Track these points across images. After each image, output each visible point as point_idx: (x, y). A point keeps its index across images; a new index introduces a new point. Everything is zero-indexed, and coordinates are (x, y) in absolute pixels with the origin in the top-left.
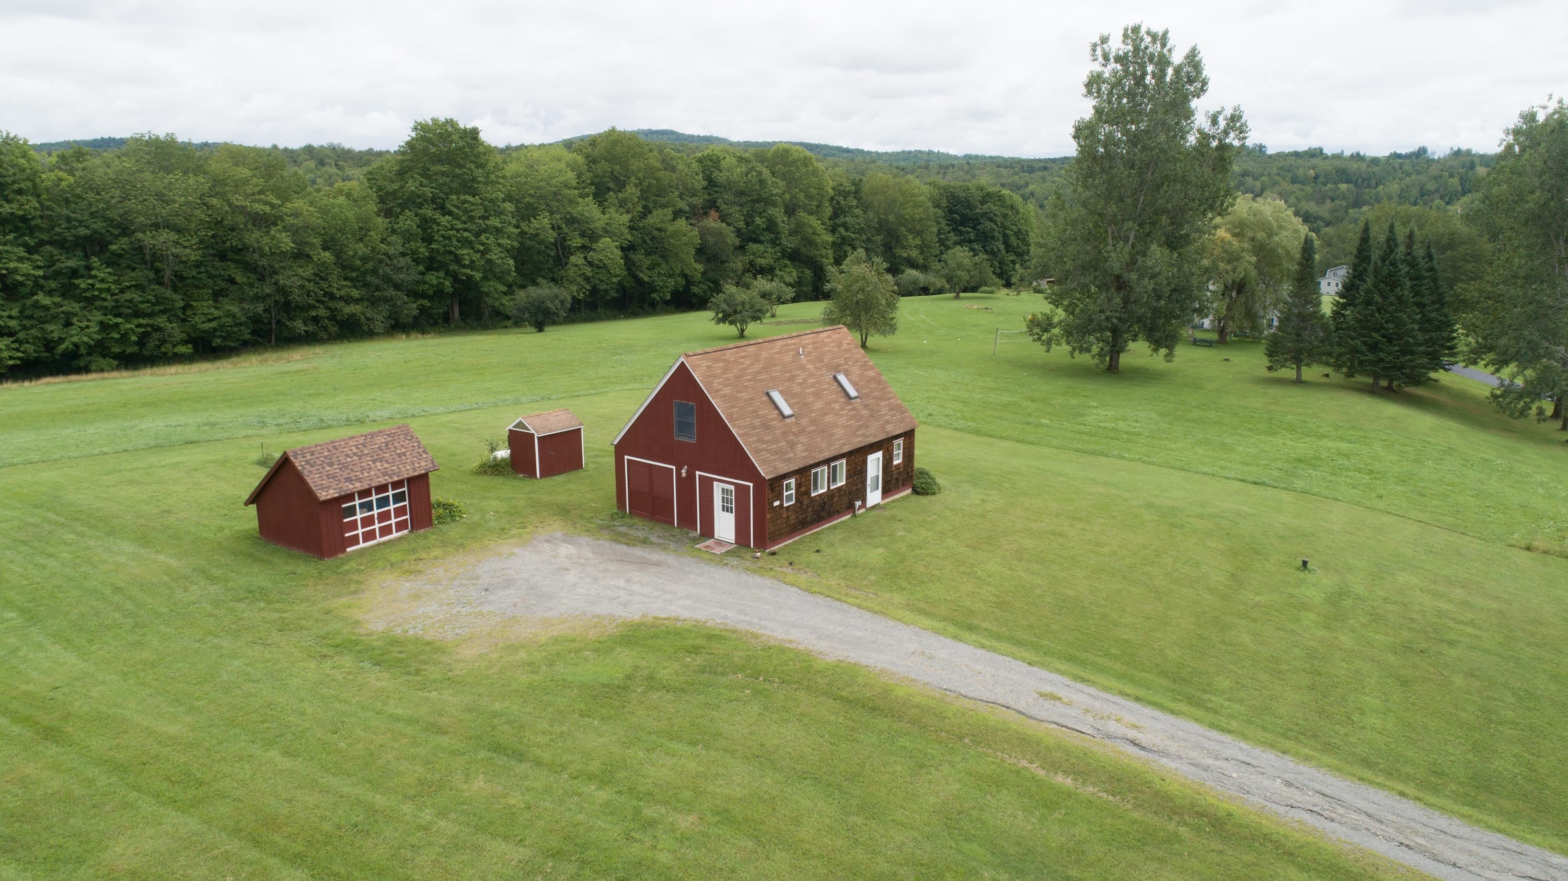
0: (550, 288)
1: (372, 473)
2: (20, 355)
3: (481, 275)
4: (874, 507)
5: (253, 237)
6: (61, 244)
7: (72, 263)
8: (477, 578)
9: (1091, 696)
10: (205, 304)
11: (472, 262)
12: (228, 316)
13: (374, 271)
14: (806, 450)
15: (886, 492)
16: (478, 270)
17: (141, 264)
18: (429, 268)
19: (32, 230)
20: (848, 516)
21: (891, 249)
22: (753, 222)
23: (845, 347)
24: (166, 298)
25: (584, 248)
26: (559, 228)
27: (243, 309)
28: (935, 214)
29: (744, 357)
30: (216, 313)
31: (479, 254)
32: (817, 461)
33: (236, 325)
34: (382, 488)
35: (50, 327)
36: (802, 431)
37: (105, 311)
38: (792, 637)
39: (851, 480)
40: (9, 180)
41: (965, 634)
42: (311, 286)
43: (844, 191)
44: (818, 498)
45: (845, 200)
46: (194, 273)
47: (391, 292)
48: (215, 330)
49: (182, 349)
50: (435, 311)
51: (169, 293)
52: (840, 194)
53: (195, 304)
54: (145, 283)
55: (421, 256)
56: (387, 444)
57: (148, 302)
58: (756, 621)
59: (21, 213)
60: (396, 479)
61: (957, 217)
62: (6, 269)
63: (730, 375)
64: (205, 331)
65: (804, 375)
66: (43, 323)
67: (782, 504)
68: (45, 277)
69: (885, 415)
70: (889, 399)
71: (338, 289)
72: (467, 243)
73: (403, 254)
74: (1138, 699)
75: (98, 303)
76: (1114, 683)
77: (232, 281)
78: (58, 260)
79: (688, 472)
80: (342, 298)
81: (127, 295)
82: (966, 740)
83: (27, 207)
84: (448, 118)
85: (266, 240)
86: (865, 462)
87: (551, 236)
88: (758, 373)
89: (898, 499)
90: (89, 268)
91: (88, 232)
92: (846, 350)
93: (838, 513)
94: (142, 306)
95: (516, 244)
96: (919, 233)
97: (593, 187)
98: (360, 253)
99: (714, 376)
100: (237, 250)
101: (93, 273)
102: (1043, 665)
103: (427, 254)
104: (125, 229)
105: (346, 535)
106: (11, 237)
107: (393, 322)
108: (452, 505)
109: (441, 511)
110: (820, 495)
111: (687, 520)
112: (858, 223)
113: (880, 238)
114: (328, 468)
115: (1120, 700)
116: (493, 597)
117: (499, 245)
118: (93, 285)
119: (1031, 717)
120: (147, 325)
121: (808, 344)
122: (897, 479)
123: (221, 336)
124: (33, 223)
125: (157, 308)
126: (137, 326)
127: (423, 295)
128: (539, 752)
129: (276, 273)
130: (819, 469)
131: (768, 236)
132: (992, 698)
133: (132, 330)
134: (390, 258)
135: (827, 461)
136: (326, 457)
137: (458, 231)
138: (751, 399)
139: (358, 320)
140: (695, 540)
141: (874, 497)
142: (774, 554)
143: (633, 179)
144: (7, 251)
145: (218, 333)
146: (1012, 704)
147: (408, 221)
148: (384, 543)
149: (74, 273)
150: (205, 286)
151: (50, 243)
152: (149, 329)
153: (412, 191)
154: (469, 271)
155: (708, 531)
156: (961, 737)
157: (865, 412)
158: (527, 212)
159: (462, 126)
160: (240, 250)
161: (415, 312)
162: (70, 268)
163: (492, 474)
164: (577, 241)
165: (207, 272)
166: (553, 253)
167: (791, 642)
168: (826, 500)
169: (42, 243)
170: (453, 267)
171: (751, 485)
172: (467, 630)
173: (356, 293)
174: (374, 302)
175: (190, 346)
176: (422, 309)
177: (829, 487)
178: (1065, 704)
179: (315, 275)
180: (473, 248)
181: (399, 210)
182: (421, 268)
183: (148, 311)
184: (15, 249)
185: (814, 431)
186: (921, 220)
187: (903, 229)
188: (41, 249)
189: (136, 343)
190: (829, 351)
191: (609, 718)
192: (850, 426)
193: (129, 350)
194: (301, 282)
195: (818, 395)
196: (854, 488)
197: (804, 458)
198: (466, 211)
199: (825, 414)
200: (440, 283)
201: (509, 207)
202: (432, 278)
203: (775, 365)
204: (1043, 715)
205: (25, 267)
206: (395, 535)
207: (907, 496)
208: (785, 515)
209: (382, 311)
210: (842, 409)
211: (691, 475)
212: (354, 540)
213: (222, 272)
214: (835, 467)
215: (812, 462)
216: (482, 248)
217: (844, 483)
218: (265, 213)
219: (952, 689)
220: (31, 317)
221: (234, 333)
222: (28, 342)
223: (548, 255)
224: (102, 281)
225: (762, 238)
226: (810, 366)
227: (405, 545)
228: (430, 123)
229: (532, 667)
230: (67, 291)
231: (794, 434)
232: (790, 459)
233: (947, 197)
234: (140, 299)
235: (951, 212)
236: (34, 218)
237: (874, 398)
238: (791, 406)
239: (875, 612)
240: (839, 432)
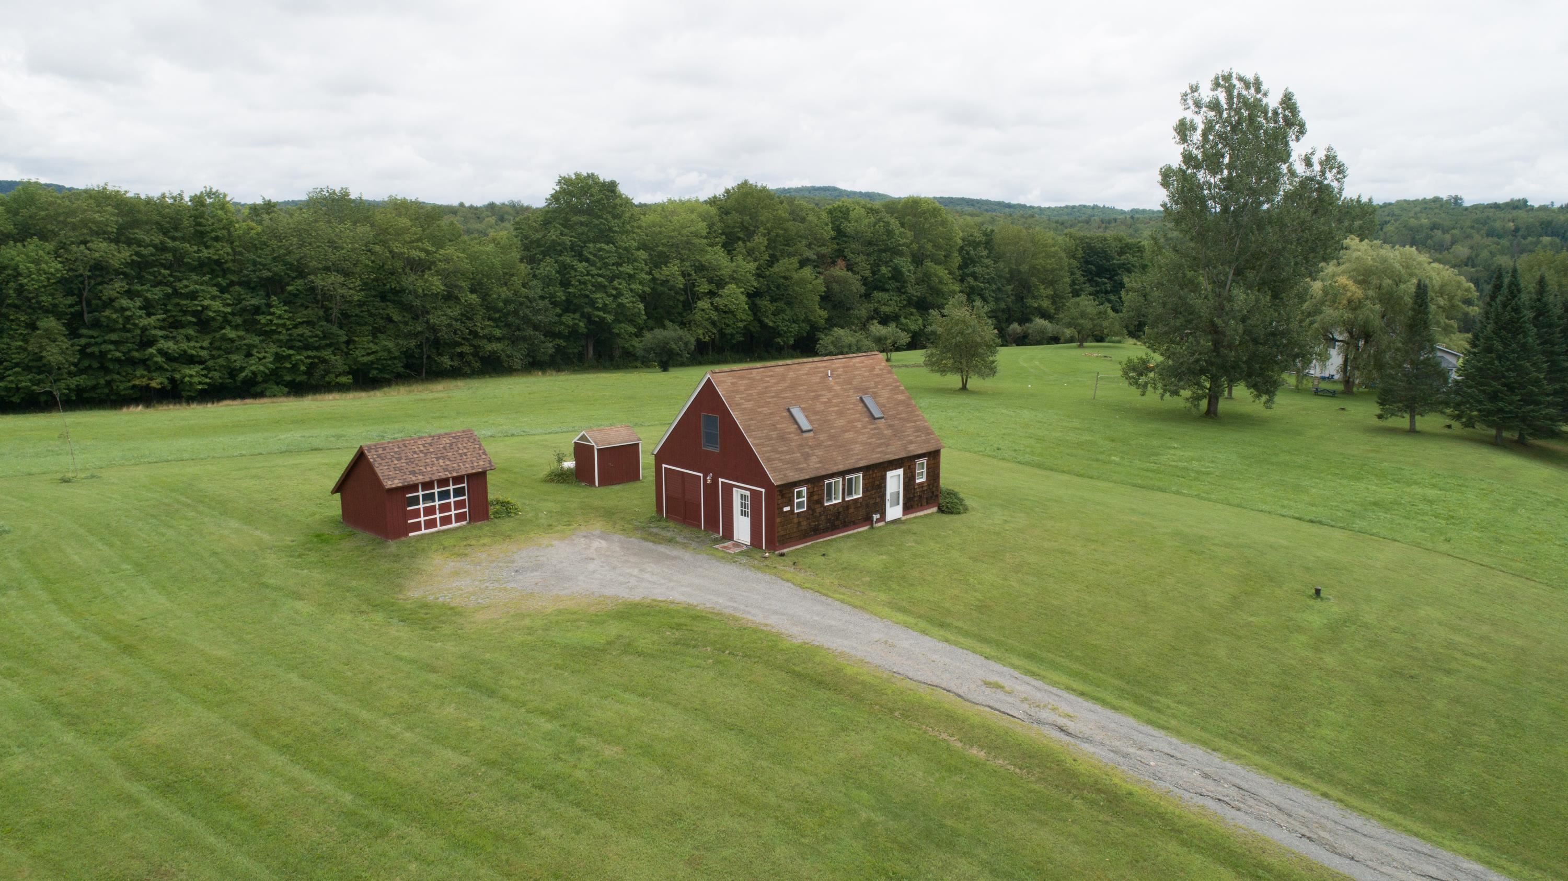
0: (675, 330)
1: (435, 468)
2: (208, 380)
3: (612, 318)
4: (894, 522)
5: (410, 280)
6: (247, 284)
7: (255, 302)
8: (513, 562)
9: (1036, 688)
10: (365, 339)
11: (605, 305)
12: (385, 350)
13: (516, 313)
14: (820, 462)
15: (907, 508)
16: (609, 313)
17: (313, 303)
18: (566, 310)
19: (225, 272)
20: (866, 528)
21: (1022, 298)
22: (879, 271)
23: (877, 371)
24: (332, 334)
25: (712, 294)
26: (689, 275)
27: (397, 345)
28: (1069, 264)
29: (772, 376)
30: (374, 348)
31: (612, 298)
32: (830, 472)
33: (391, 359)
34: (443, 482)
35: (234, 357)
36: (819, 445)
37: (281, 344)
38: (769, 622)
39: (868, 493)
40: (208, 229)
41: (935, 630)
42: (457, 325)
43: (974, 241)
44: (831, 508)
45: (975, 250)
46: (357, 311)
47: (530, 332)
48: (372, 362)
49: (343, 379)
50: (570, 351)
51: (335, 329)
52: (969, 245)
53: (357, 339)
54: (315, 320)
55: (558, 299)
56: (451, 444)
57: (316, 336)
58: (742, 607)
59: (216, 257)
60: (455, 474)
61: (1093, 268)
62: (202, 306)
63: (753, 392)
64: (364, 364)
65: (829, 395)
66: (229, 353)
67: (792, 510)
68: (233, 314)
69: (908, 435)
70: (916, 421)
71: (482, 329)
72: (600, 287)
73: (542, 298)
74: (1082, 694)
75: (275, 337)
76: (1064, 679)
77: (390, 320)
78: (244, 299)
79: (712, 479)
80: (484, 337)
81: (299, 331)
82: (897, 714)
83: (221, 252)
84: (590, 172)
85: (420, 283)
86: (884, 478)
87: (680, 282)
88: (782, 391)
89: (921, 517)
90: (269, 306)
91: (270, 274)
92: (877, 375)
93: (855, 524)
94: (311, 340)
95: (647, 289)
96: (1052, 283)
97: (724, 237)
98: (503, 296)
99: (737, 392)
100: (395, 292)
101: (272, 310)
102: (998, 659)
103: (563, 298)
104: (301, 271)
105: (410, 521)
106: (206, 278)
107: (531, 360)
108: (508, 503)
109: (498, 507)
110: (834, 505)
111: (712, 524)
112: (988, 274)
113: (1010, 288)
114: (396, 462)
115: (1065, 694)
116: (520, 577)
117: (631, 290)
118: (271, 321)
119: (968, 700)
120: (315, 357)
121: (838, 368)
122: (920, 497)
123: (377, 369)
124: (226, 266)
125: (324, 342)
126: (306, 358)
127: (558, 335)
128: (508, 691)
129: (428, 313)
130: (833, 481)
131: (893, 285)
132: (936, 681)
133: (300, 360)
134: (530, 302)
135: (842, 474)
136: (395, 453)
137: (593, 276)
138: (772, 414)
139: (499, 357)
140: (716, 541)
141: (894, 512)
142: (782, 555)
143: (761, 229)
144: (203, 290)
145: (375, 366)
146: (954, 689)
147: (548, 267)
148: (444, 531)
149: (257, 310)
150: (366, 324)
151: (240, 284)
152: (316, 360)
153: (553, 240)
154: (601, 313)
155: (728, 534)
156: (892, 711)
157: (887, 432)
158: (659, 260)
159: (601, 180)
160: (399, 292)
161: (551, 351)
162: (254, 305)
163: (558, 481)
164: (704, 287)
165: (368, 311)
166: (682, 298)
167: (766, 625)
168: (841, 510)
169: (232, 284)
170: (588, 310)
171: (763, 490)
172: (488, 601)
173: (498, 333)
174: (514, 341)
175: (350, 377)
176: (558, 348)
177: (843, 498)
178: (1006, 692)
179: (462, 315)
180: (606, 292)
181: (541, 257)
182: (558, 310)
183: (317, 345)
184: (210, 289)
185: (830, 446)
186: (1053, 270)
187: (1034, 279)
188: (231, 289)
189: (305, 373)
190: (860, 375)
191: (579, 672)
192: (870, 444)
193: (298, 379)
194: (449, 321)
195: (841, 414)
196: (872, 502)
197: (818, 468)
198: (601, 259)
199: (846, 431)
200: (576, 324)
201: (643, 255)
202: (568, 319)
203: (802, 385)
204: (980, 699)
205: (217, 305)
206: (454, 525)
207: (933, 513)
208: (796, 520)
209: (521, 349)
210: (864, 427)
211: (715, 481)
212: (417, 527)
213: (381, 312)
214: (850, 480)
215: (824, 473)
216: (614, 292)
217: (861, 496)
218: (420, 259)
219: (902, 672)
220: (219, 348)
221: (389, 365)
222: (215, 370)
223: (678, 300)
224: (280, 317)
225: (887, 287)
226: (837, 388)
227: (460, 534)
228: (573, 177)
229: (530, 631)
230: (250, 325)
231: (810, 447)
232: (801, 470)
233: (1083, 248)
234: (310, 334)
235: (1087, 262)
236: (226, 262)
237: (900, 419)
238: (811, 422)
239: (856, 607)
240: (857, 448)
